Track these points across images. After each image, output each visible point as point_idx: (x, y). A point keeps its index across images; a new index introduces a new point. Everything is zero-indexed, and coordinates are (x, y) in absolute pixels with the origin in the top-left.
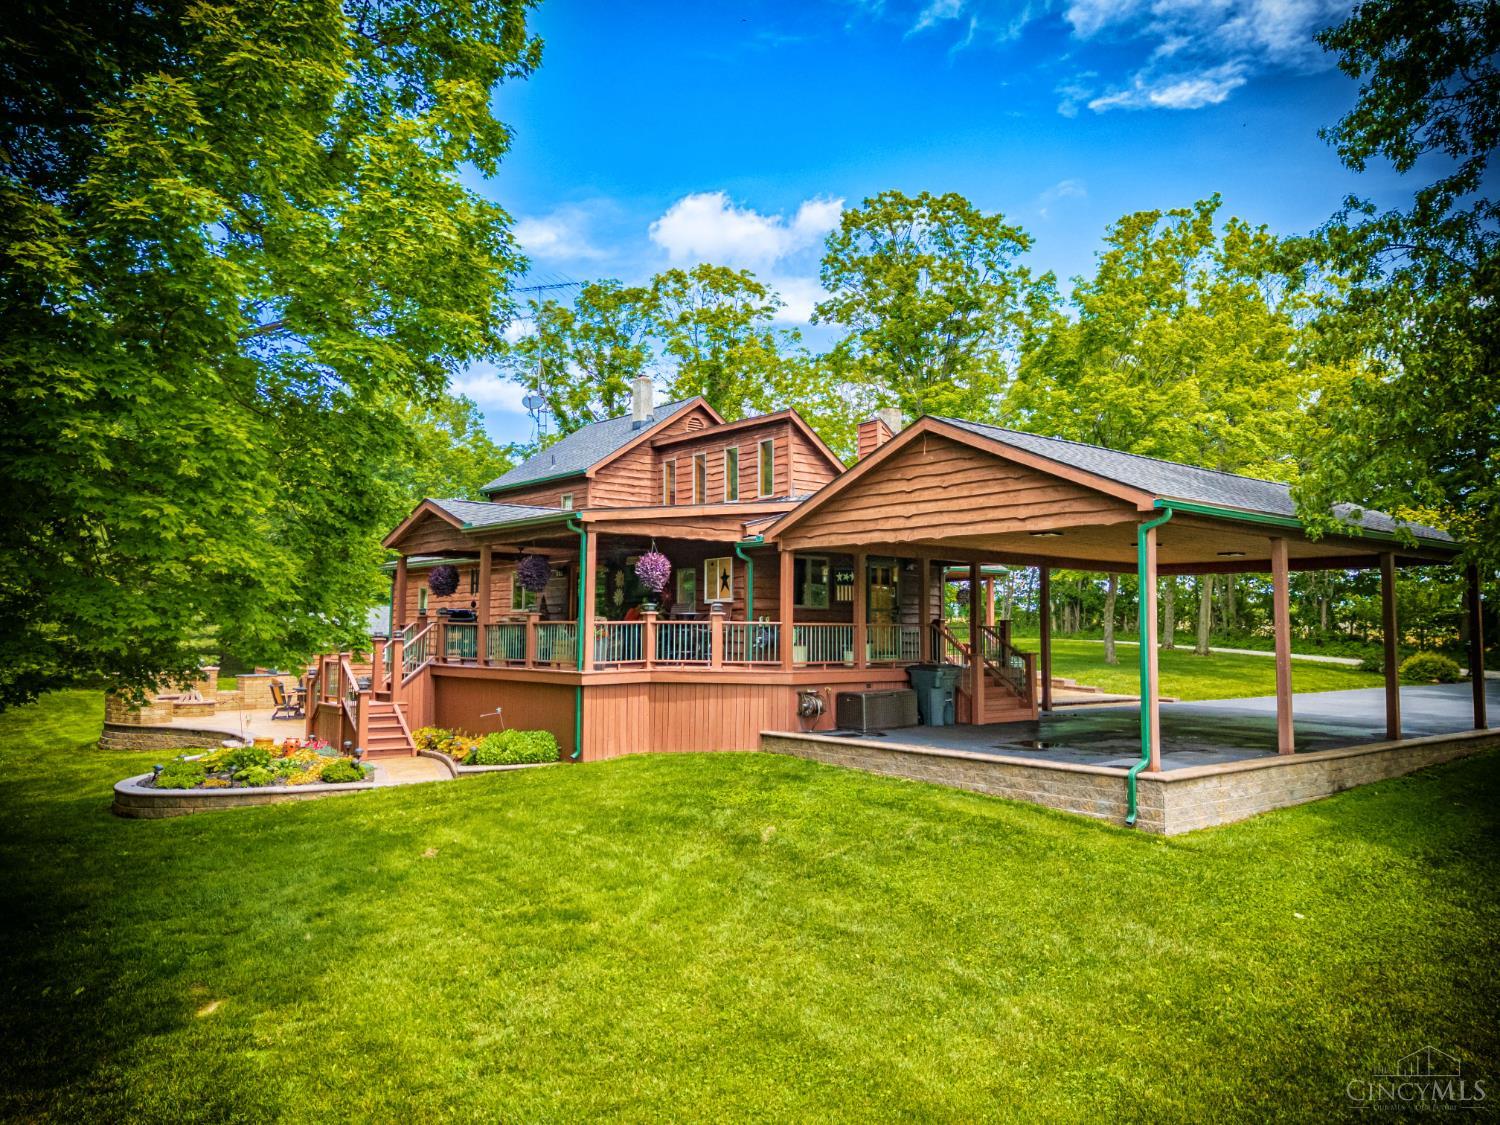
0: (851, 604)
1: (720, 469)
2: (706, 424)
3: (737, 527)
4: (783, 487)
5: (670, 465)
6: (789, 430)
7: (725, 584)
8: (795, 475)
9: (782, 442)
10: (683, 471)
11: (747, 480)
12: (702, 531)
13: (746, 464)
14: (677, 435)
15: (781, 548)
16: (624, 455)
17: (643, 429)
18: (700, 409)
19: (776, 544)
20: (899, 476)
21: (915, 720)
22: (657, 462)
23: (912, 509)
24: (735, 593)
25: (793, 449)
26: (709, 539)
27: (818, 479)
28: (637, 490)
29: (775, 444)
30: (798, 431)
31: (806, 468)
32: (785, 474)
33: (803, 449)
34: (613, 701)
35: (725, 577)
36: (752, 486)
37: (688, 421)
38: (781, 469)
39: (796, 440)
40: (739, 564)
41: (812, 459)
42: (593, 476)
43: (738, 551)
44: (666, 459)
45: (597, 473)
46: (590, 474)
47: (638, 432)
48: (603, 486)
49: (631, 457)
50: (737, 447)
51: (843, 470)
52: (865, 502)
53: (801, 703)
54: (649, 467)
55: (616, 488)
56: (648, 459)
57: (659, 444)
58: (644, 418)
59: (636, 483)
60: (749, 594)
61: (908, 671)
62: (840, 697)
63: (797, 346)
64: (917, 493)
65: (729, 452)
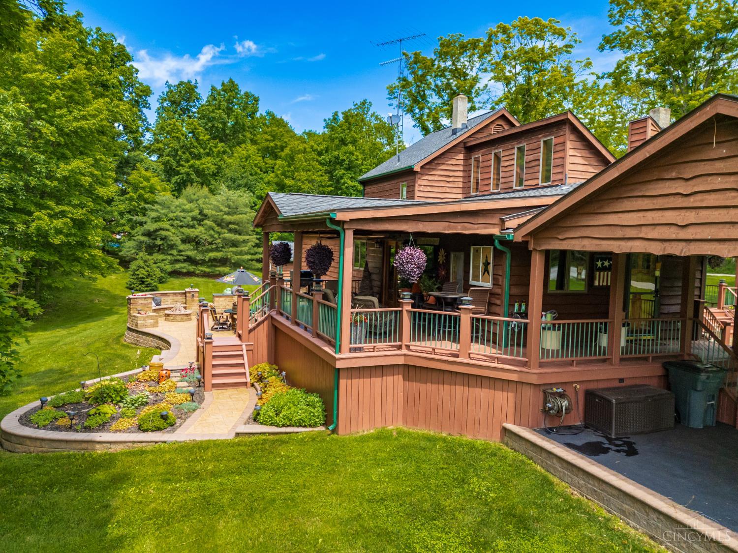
0: (607, 288)
1: (511, 163)
2: (506, 128)
3: (496, 220)
4: (559, 177)
5: (477, 160)
6: (567, 130)
7: (486, 270)
8: (569, 167)
9: (561, 140)
10: (486, 164)
11: (531, 171)
12: (459, 226)
13: (531, 158)
14: (482, 138)
15: (531, 247)
16: (443, 154)
17: (458, 134)
18: (503, 117)
19: (526, 243)
20: (674, 175)
21: (671, 423)
22: (467, 159)
23: (691, 217)
24: (494, 279)
25: (569, 145)
26: (467, 232)
27: (591, 169)
28: (451, 179)
29: (554, 141)
30: (575, 130)
31: (581, 161)
32: (563, 166)
33: (578, 145)
34: (367, 380)
35: (487, 264)
36: (534, 176)
37: (493, 126)
38: (559, 162)
39: (572, 137)
40: (498, 254)
41: (586, 153)
42: (419, 170)
43: (496, 242)
44: (475, 155)
45: (422, 167)
46: (417, 168)
47: (454, 137)
48: (427, 177)
49: (449, 155)
50: (524, 145)
51: (612, 160)
52: (628, 205)
53: (545, 402)
54: (462, 162)
55: (436, 178)
56: (461, 156)
57: (469, 144)
58: (459, 126)
59: (451, 174)
60: (506, 282)
61: (666, 366)
62: (590, 395)
63: (588, 71)
64: (699, 197)
65: (519, 148)
